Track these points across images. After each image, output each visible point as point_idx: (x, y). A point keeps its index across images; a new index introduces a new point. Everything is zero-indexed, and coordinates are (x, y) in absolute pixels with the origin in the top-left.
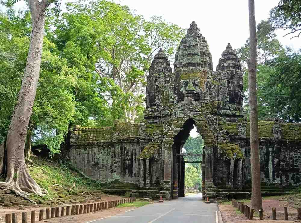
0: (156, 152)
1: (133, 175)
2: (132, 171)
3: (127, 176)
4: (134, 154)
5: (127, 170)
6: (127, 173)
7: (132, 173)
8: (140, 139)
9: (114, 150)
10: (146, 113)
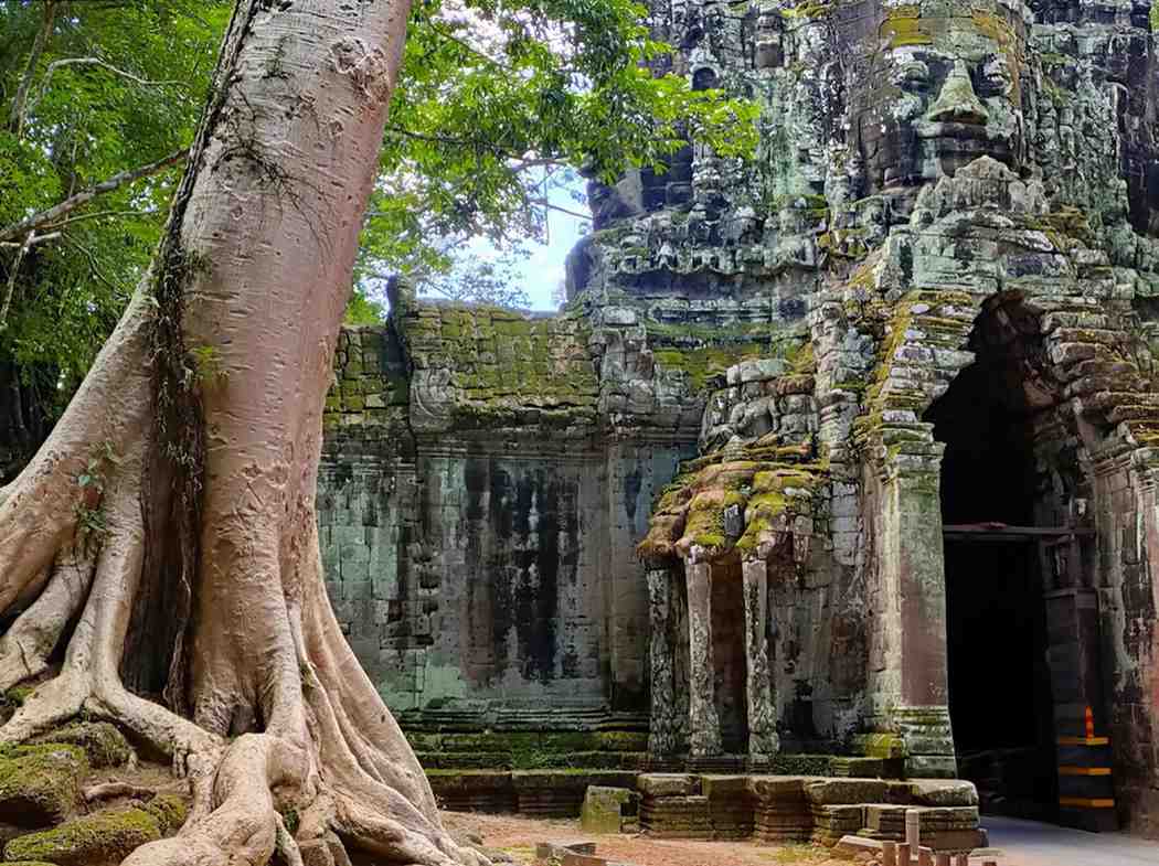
0: (804, 508)
1: (559, 670)
2: (550, 638)
3: (513, 673)
4: (564, 524)
5: (513, 633)
6: (512, 655)
7: (553, 652)
8: (620, 417)
9: (421, 487)
10: (627, 245)
